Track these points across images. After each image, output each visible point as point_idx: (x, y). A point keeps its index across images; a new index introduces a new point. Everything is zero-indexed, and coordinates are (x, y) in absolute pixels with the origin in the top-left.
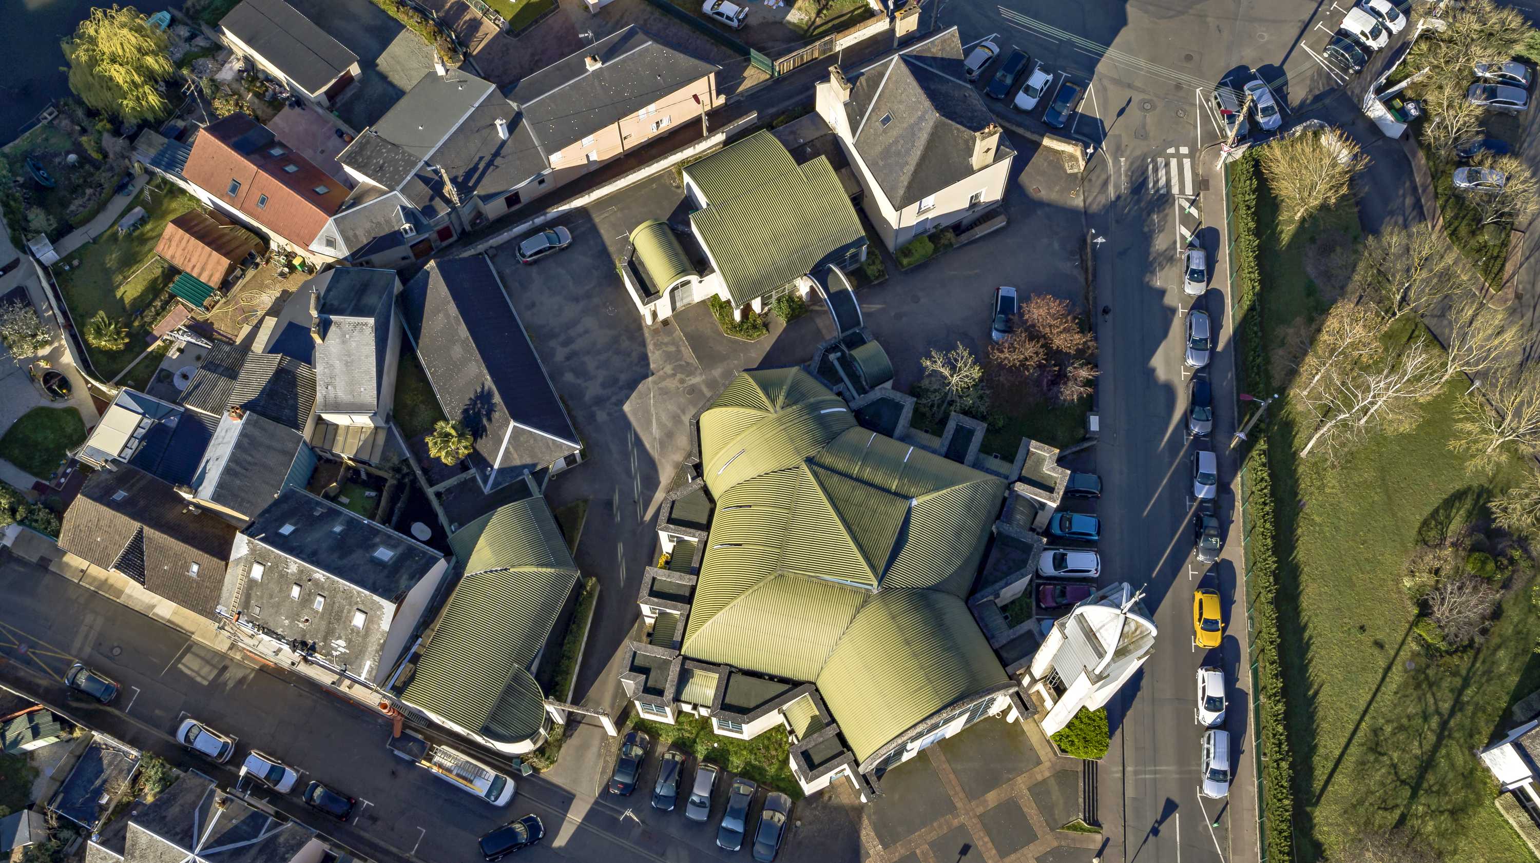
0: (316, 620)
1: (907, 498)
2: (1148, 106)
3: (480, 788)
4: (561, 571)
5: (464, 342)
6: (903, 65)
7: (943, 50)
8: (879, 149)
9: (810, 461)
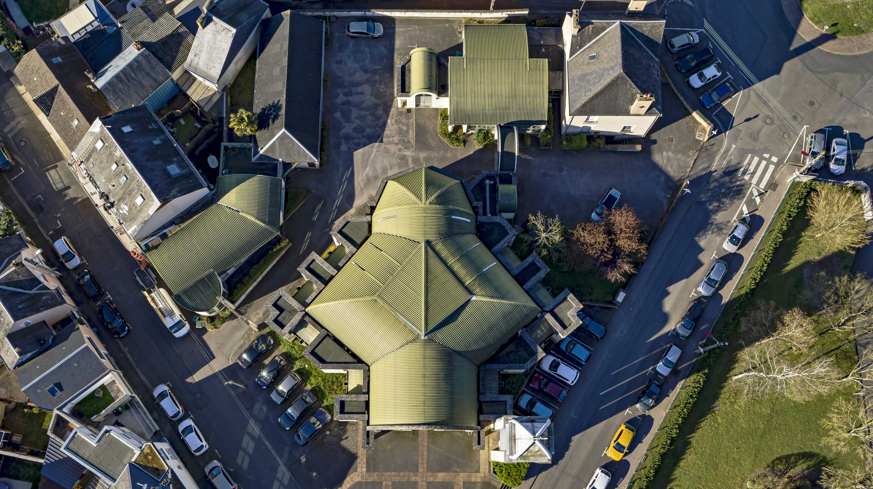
0: (119, 189)
1: (471, 293)
2: (768, 121)
3: (168, 323)
4: (268, 228)
5: (282, 68)
6: (619, 29)
7: (650, 31)
8: (580, 72)
9: (428, 243)
